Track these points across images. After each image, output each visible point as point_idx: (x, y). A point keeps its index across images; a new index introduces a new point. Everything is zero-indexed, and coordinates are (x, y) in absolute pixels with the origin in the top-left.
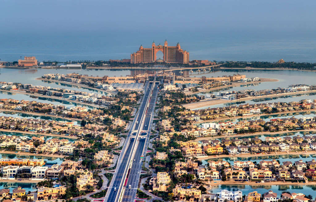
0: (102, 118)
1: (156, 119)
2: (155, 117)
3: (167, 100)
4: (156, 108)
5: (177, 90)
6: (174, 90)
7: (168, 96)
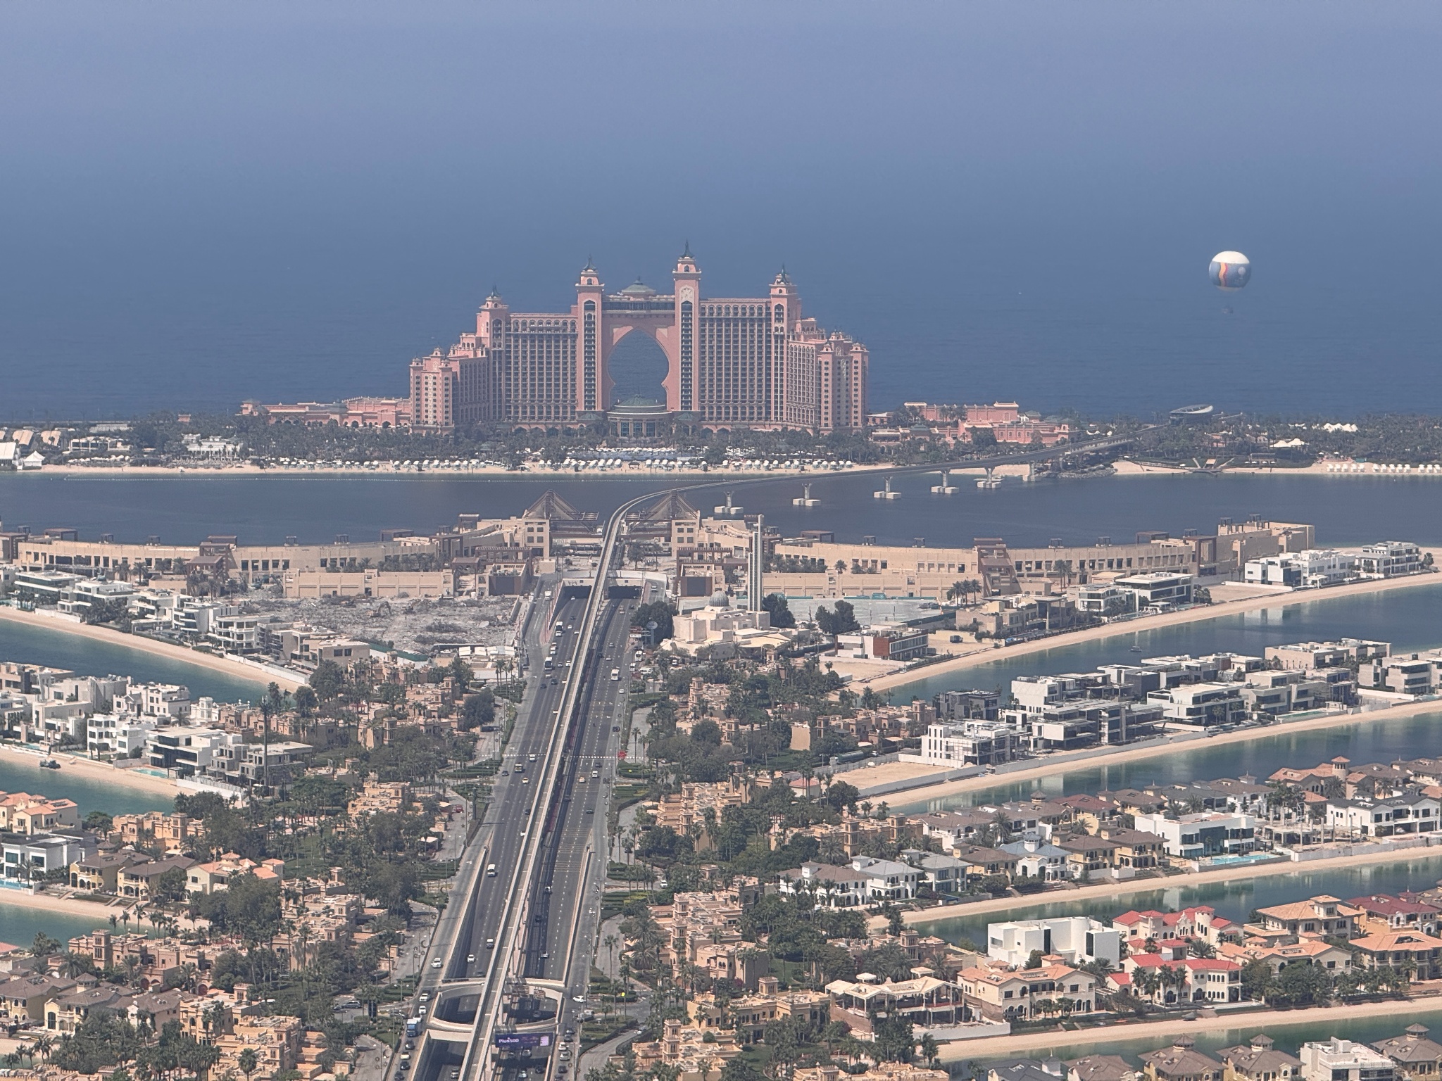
0: (199, 879)
1: (624, 887)
2: (617, 872)
3: (706, 733)
4: (624, 799)
5: (784, 653)
6: (758, 655)
7: (717, 694)
